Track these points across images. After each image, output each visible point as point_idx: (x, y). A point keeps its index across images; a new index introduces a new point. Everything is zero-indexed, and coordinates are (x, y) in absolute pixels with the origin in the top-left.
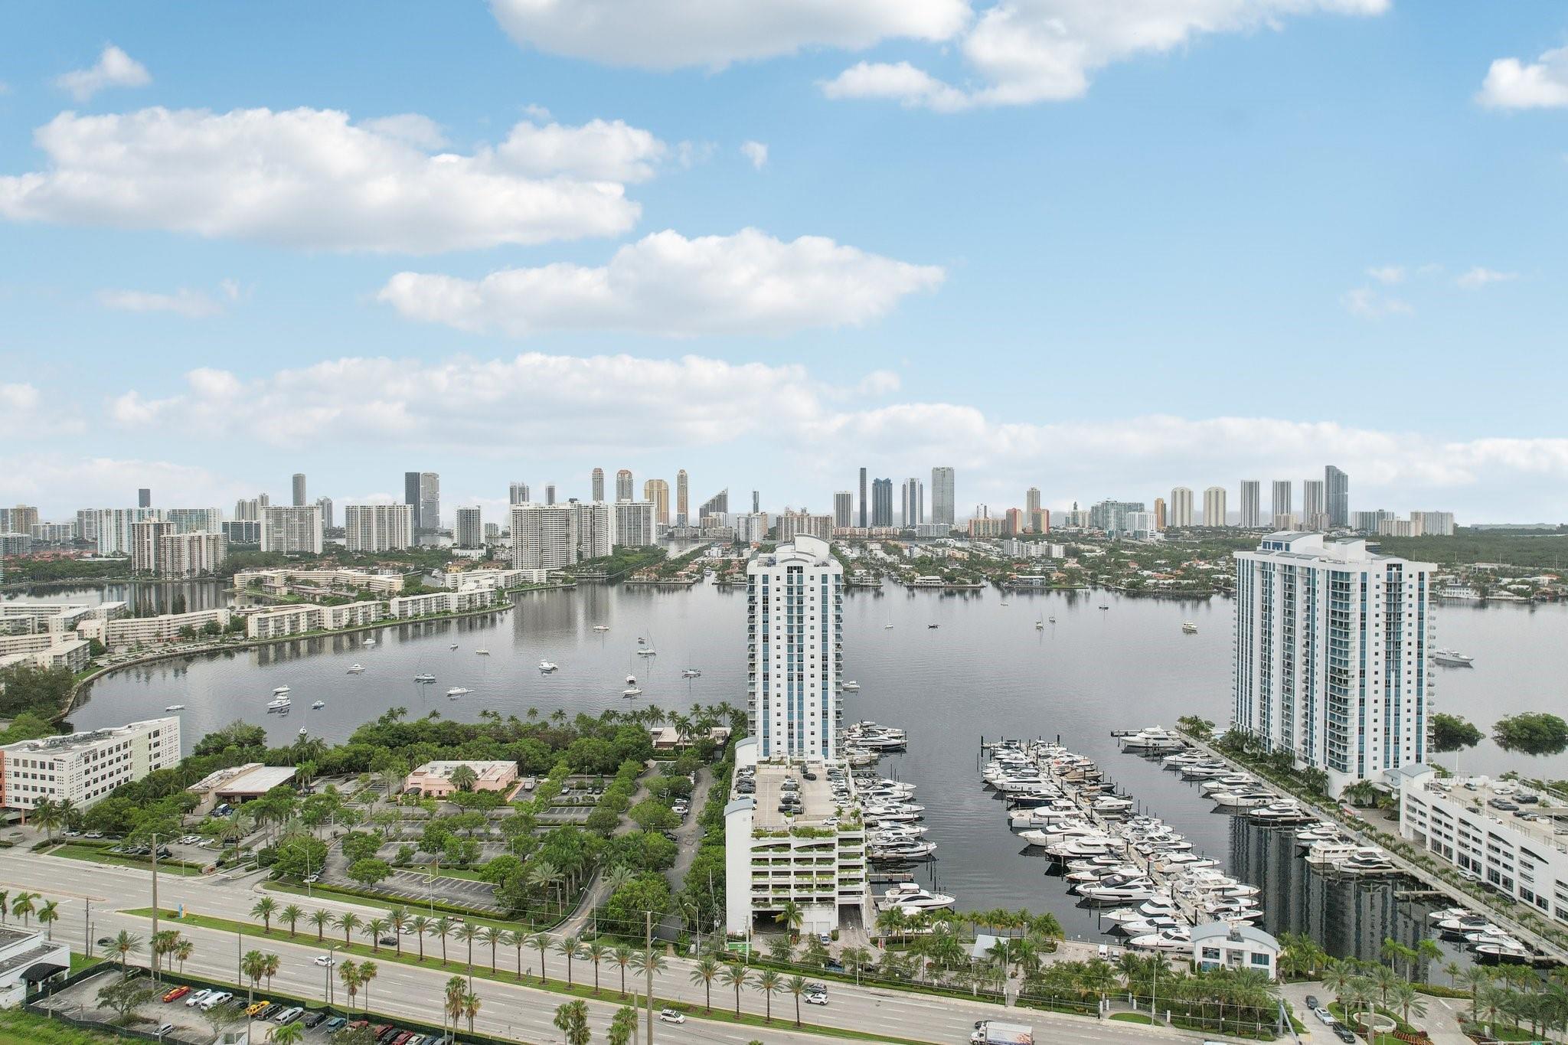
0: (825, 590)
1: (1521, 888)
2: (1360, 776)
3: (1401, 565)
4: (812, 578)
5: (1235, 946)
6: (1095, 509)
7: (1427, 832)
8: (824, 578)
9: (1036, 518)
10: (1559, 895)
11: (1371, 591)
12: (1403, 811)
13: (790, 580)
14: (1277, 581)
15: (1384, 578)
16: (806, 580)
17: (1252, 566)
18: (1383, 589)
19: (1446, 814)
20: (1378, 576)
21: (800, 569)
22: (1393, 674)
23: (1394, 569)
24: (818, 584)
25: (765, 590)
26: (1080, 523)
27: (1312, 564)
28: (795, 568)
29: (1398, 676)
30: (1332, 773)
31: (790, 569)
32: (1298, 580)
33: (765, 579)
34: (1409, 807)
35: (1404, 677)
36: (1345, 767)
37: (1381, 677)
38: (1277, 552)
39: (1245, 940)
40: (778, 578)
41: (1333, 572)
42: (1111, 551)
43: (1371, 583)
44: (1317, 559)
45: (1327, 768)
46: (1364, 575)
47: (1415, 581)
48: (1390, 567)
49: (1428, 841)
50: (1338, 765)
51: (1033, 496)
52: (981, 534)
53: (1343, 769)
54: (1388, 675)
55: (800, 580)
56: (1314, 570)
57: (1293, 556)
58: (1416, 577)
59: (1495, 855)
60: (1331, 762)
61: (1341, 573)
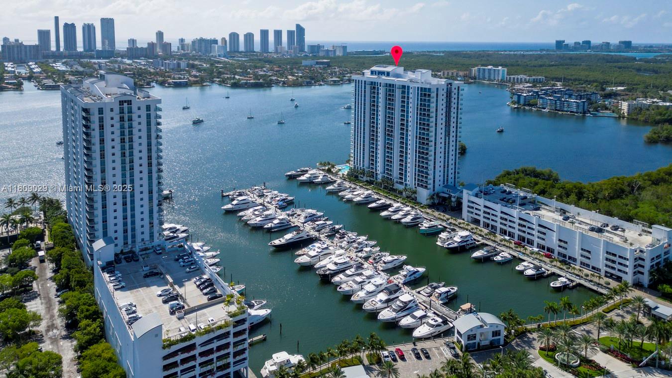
0: (149, 116)
1: (538, 244)
2: (434, 190)
3: (452, 83)
4: (139, 108)
8: (148, 108)
10: (559, 246)
11: (440, 98)
12: (465, 208)
13: (122, 111)
14: (382, 92)
18: (445, 96)
19: (492, 209)
20: (443, 90)
21: (129, 102)
22: (447, 138)
23: (449, 86)
24: (143, 112)
27: (407, 83)
28: (125, 101)
29: (449, 139)
30: (420, 189)
31: (121, 103)
32: (396, 92)
33: (101, 111)
34: (469, 207)
40: (112, 110)
41: (420, 88)
43: (440, 93)
45: (416, 187)
46: (437, 90)
47: (456, 91)
49: (482, 223)
53: (425, 188)
54: (445, 139)
58: (457, 89)
59: (523, 229)
60: (419, 185)
61: (425, 89)
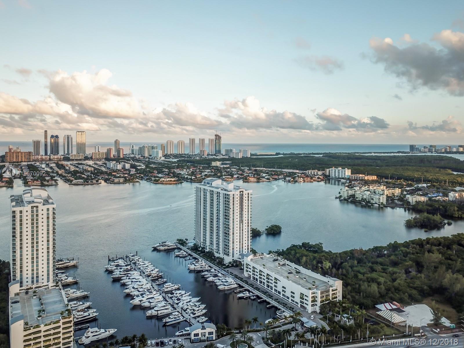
0: (48, 214)
1: (275, 289)
2: (233, 257)
3: (243, 191)
4: (43, 210)
5: (203, 331)
7: (251, 274)
8: (48, 210)
9: (118, 152)
10: (283, 291)
11: (235, 200)
13: (32, 212)
14: (208, 195)
15: (239, 195)
16: (40, 212)
17: (200, 189)
18: (239, 199)
19: (256, 269)
20: (237, 195)
21: (37, 207)
24: (45, 212)
25: (21, 216)
27: (219, 190)
28: (35, 207)
29: (242, 225)
30: (225, 257)
31: (32, 207)
32: (215, 195)
33: (21, 212)
34: (246, 267)
35: (244, 225)
36: (228, 254)
37: (238, 226)
38: (208, 185)
39: (207, 329)
41: (225, 194)
42: (147, 166)
43: (236, 197)
44: (220, 189)
45: (223, 255)
46: (233, 195)
47: (247, 196)
48: (240, 192)
49: (252, 277)
50: (227, 254)
51: (116, 143)
52: (97, 158)
53: (228, 255)
54: (240, 225)
55: (37, 211)
56: (219, 192)
57: (213, 187)
58: (247, 194)
59: (268, 280)
60: (225, 253)
61: (227, 194)
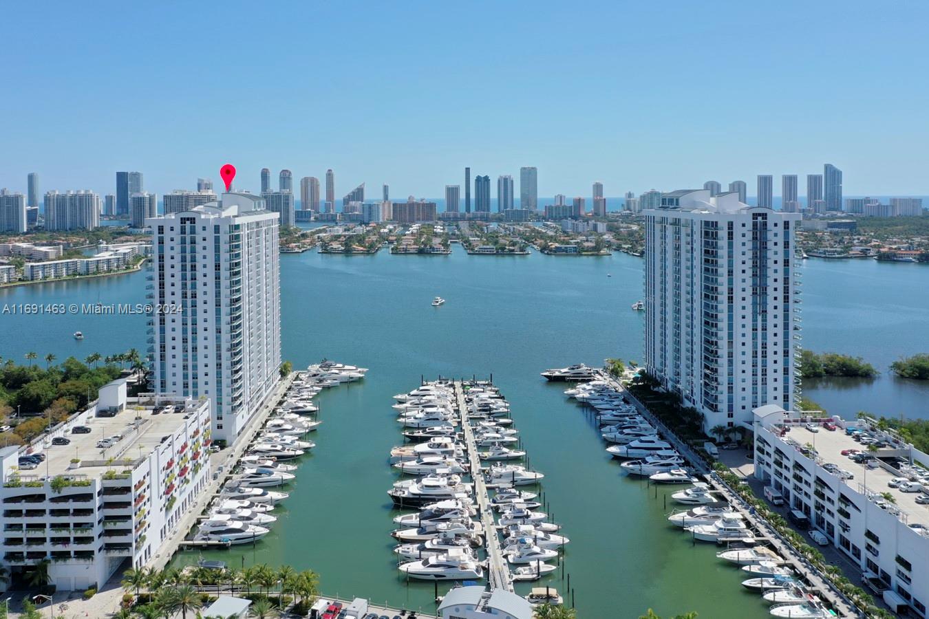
0: (217, 240)
3: (766, 214)
4: (204, 229)
6: (641, 197)
8: (217, 229)
9: (596, 203)
11: (737, 239)
13: (183, 231)
14: (670, 235)
15: (749, 226)
16: (199, 233)
18: (749, 235)
20: (744, 225)
21: (193, 220)
22: (760, 318)
23: (760, 219)
24: (210, 234)
25: (161, 241)
26: (632, 208)
27: (691, 215)
28: (188, 219)
29: (764, 320)
30: (707, 412)
31: (183, 220)
32: (683, 232)
33: (161, 230)
35: (771, 321)
37: (749, 321)
38: (670, 207)
40: (172, 229)
41: (705, 221)
43: (737, 231)
45: (703, 409)
46: (731, 225)
47: (780, 230)
48: (756, 216)
50: (711, 404)
51: (598, 188)
52: (554, 216)
54: (755, 320)
55: (193, 231)
56: (692, 221)
58: (781, 226)
61: (713, 223)
